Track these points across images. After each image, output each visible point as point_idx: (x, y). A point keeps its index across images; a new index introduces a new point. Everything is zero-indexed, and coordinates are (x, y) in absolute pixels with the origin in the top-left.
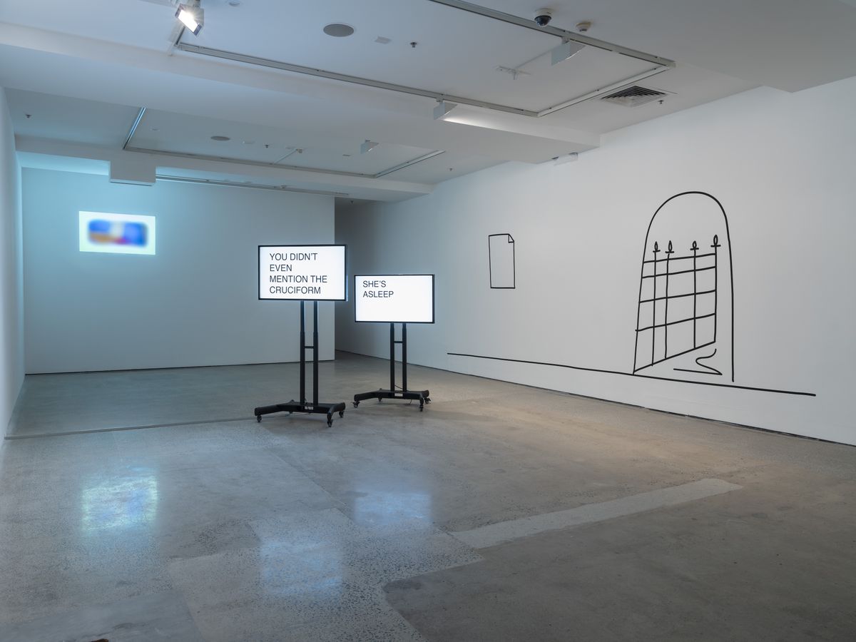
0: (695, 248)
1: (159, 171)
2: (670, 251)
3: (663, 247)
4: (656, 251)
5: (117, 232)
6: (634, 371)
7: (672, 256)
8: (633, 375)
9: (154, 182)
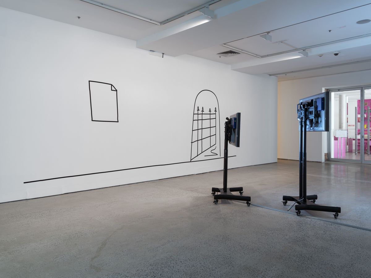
0: (210, 111)
2: (203, 111)
3: (201, 109)
4: (198, 110)
6: (191, 160)
7: (203, 113)
8: (191, 162)
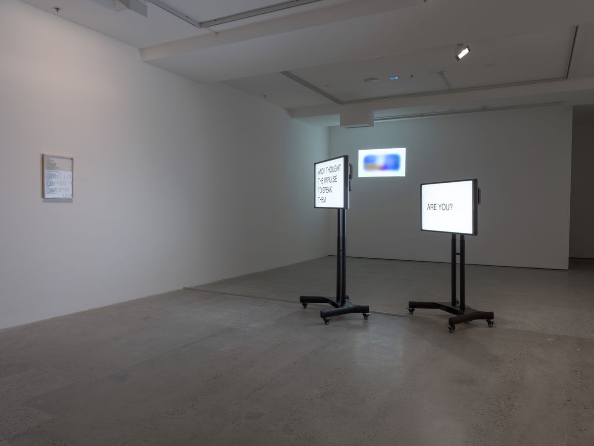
1: (377, 114)
5: (380, 162)
9: (372, 125)
